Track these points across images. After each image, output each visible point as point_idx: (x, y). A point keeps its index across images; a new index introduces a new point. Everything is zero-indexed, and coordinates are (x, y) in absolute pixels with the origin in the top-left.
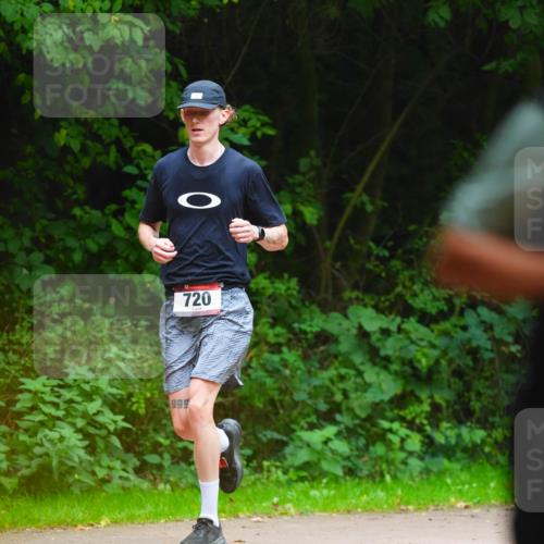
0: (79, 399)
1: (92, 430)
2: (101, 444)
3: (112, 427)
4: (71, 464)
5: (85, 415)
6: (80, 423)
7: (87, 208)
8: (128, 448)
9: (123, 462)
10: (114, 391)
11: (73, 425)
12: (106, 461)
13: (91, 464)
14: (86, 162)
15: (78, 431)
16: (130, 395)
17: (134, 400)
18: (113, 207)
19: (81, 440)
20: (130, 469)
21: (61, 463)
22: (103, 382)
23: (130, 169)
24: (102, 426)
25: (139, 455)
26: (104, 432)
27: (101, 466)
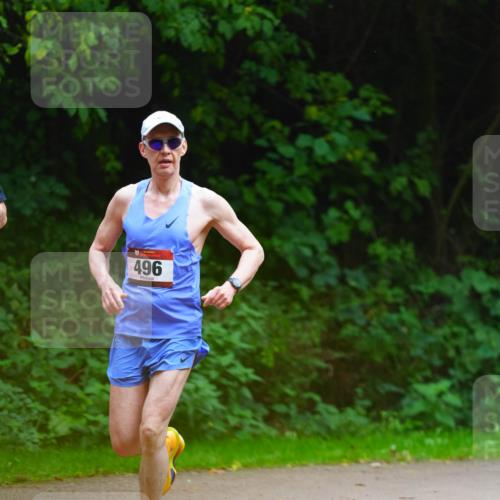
0: (213, 353)
1: (224, 381)
2: (233, 394)
3: (243, 379)
4: (204, 412)
5: (218, 367)
6: (214, 374)
7: (221, 178)
8: (258, 398)
9: (254, 411)
10: (245, 346)
11: (207, 376)
12: (237, 410)
13: (223, 412)
14: (221, 136)
15: (212, 382)
16: (260, 350)
17: (263, 353)
18: (245, 177)
19: (215, 391)
20: (260, 419)
21: (197, 412)
22: (235, 338)
23: (261, 142)
24: (233, 378)
25: (267, 405)
26: (235, 384)
27: (233, 414)
